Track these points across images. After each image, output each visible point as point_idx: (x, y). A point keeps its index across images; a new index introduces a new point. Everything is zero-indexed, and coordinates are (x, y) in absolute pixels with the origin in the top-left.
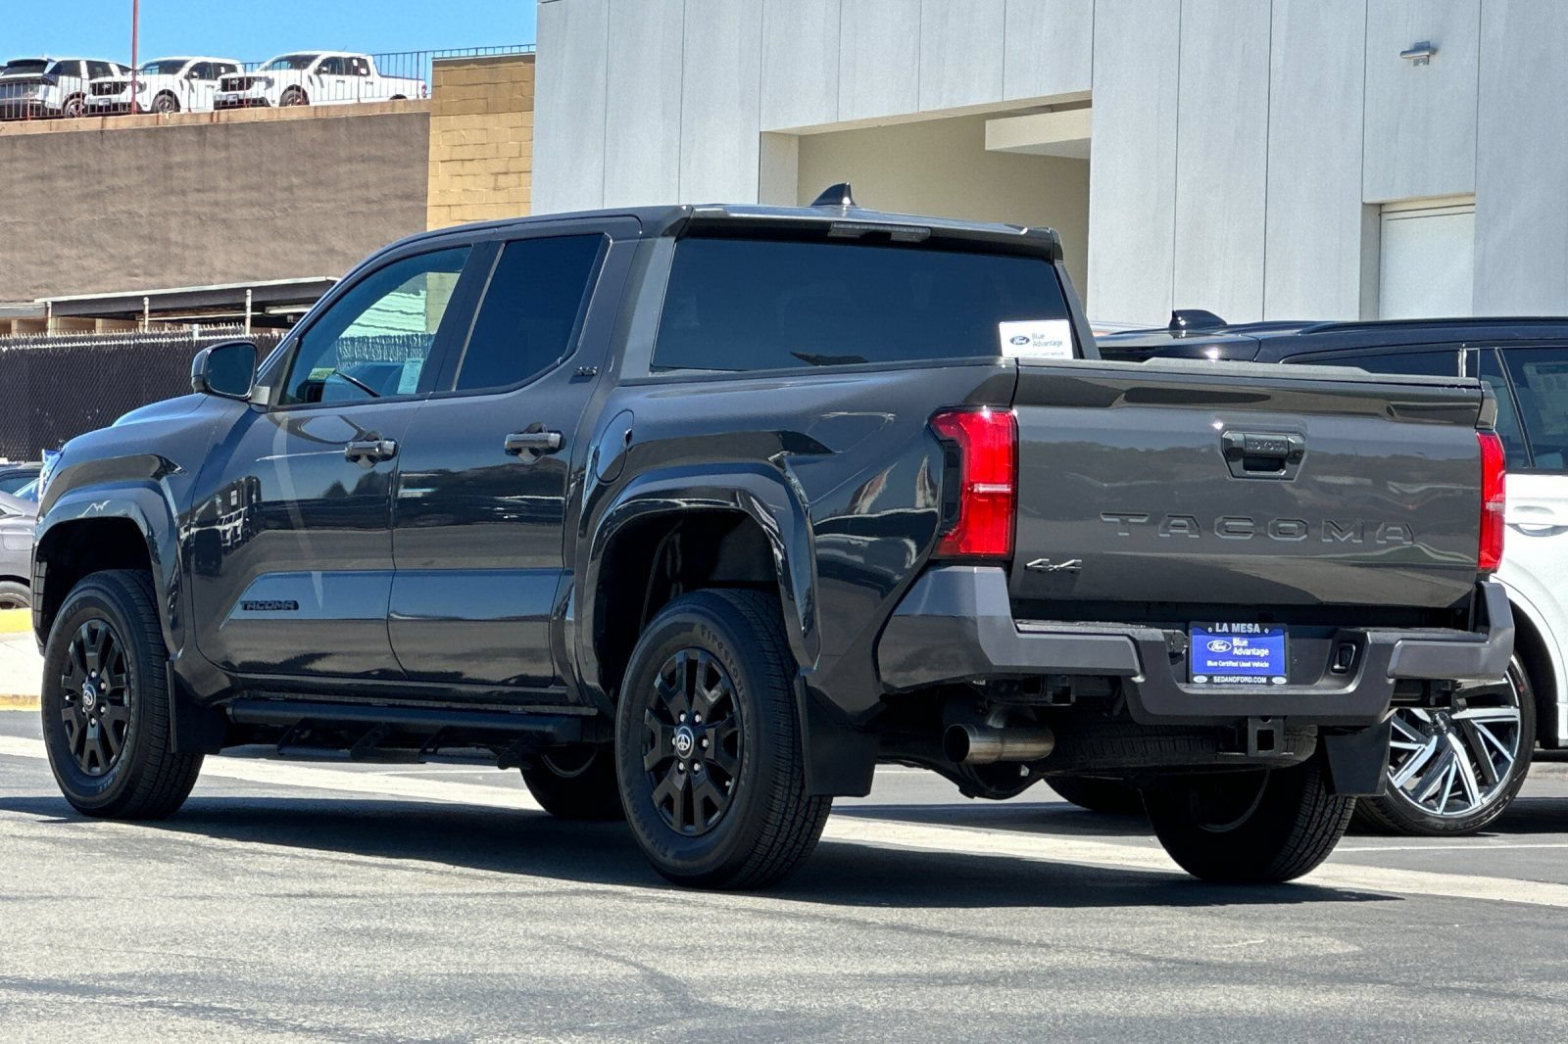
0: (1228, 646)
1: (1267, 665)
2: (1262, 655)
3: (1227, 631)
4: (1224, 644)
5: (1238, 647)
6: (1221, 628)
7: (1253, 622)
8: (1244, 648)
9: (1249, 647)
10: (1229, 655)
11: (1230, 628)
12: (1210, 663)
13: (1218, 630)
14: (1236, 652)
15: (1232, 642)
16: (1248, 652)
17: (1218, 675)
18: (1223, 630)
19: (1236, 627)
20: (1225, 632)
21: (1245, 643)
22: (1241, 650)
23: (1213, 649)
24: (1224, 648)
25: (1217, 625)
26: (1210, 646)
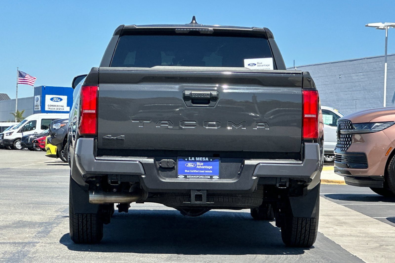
0: (194, 165)
1: (211, 172)
2: (210, 168)
3: (194, 160)
4: (193, 164)
5: (199, 166)
6: (191, 159)
7: (206, 157)
8: (201, 166)
9: (204, 165)
10: (195, 168)
11: (195, 159)
12: (186, 171)
13: (190, 159)
14: (198, 167)
15: (196, 164)
16: (203, 167)
17: (188, 175)
18: (192, 160)
19: (197, 159)
20: (193, 160)
21: (202, 164)
22: (200, 166)
23: (188, 166)
24: (193, 166)
25: (190, 158)
26: (187, 165)
